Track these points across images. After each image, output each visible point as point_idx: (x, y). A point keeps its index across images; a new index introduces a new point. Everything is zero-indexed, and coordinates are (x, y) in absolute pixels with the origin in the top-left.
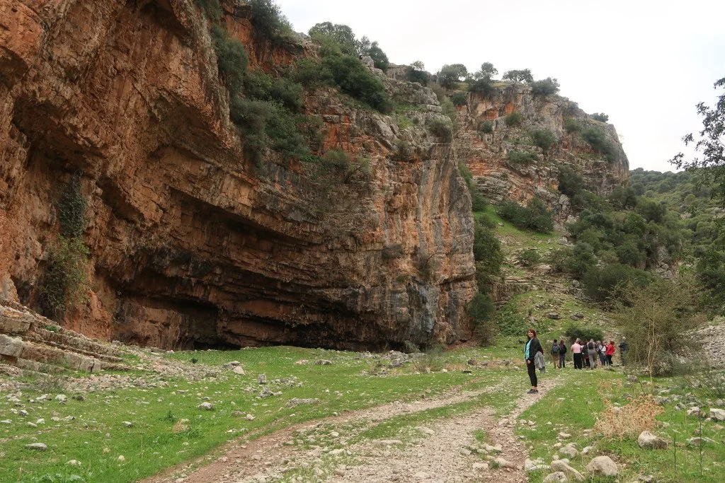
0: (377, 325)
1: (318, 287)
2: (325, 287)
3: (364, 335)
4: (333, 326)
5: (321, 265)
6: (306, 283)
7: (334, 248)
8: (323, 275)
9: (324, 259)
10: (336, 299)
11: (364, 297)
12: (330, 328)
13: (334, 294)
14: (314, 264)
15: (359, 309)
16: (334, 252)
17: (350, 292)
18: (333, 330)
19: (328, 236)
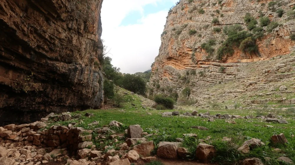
0: (82, 93)
1: (51, 59)
2: (56, 60)
3: (69, 101)
4: (48, 94)
5: (60, 39)
6: (44, 53)
7: (73, 28)
8: (58, 49)
9: (63, 35)
10: (64, 71)
11: (80, 72)
12: (46, 95)
13: (62, 67)
14: (56, 37)
15: (76, 81)
16: (71, 31)
17: (74, 67)
18: (48, 97)
19: (71, 16)
